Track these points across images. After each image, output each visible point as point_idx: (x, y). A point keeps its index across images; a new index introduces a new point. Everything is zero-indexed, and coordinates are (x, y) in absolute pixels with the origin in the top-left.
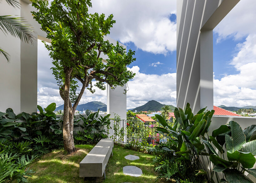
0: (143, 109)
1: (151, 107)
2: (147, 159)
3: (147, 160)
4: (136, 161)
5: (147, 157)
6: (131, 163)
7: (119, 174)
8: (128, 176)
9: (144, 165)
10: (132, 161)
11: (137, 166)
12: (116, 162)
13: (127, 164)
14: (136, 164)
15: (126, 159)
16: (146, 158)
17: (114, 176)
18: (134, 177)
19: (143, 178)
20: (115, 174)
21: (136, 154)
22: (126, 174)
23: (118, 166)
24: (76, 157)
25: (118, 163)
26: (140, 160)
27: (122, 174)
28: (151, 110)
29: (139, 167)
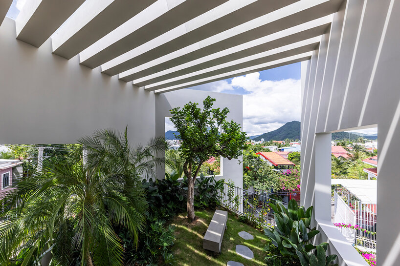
0: (275, 135)
1: (290, 132)
2: (261, 241)
3: (261, 243)
4: (249, 241)
5: (263, 238)
6: (245, 243)
7: (232, 252)
8: (240, 256)
9: (257, 248)
10: (245, 241)
11: (249, 247)
12: (230, 237)
13: (240, 242)
14: (249, 245)
15: (240, 236)
16: (261, 239)
17: (228, 252)
18: (245, 258)
19: (254, 262)
20: (229, 251)
21: (251, 231)
22: (239, 254)
23: (232, 242)
24: (197, 227)
25: (232, 239)
26: (254, 240)
27: (234, 253)
28: (290, 138)
29: (251, 250)
